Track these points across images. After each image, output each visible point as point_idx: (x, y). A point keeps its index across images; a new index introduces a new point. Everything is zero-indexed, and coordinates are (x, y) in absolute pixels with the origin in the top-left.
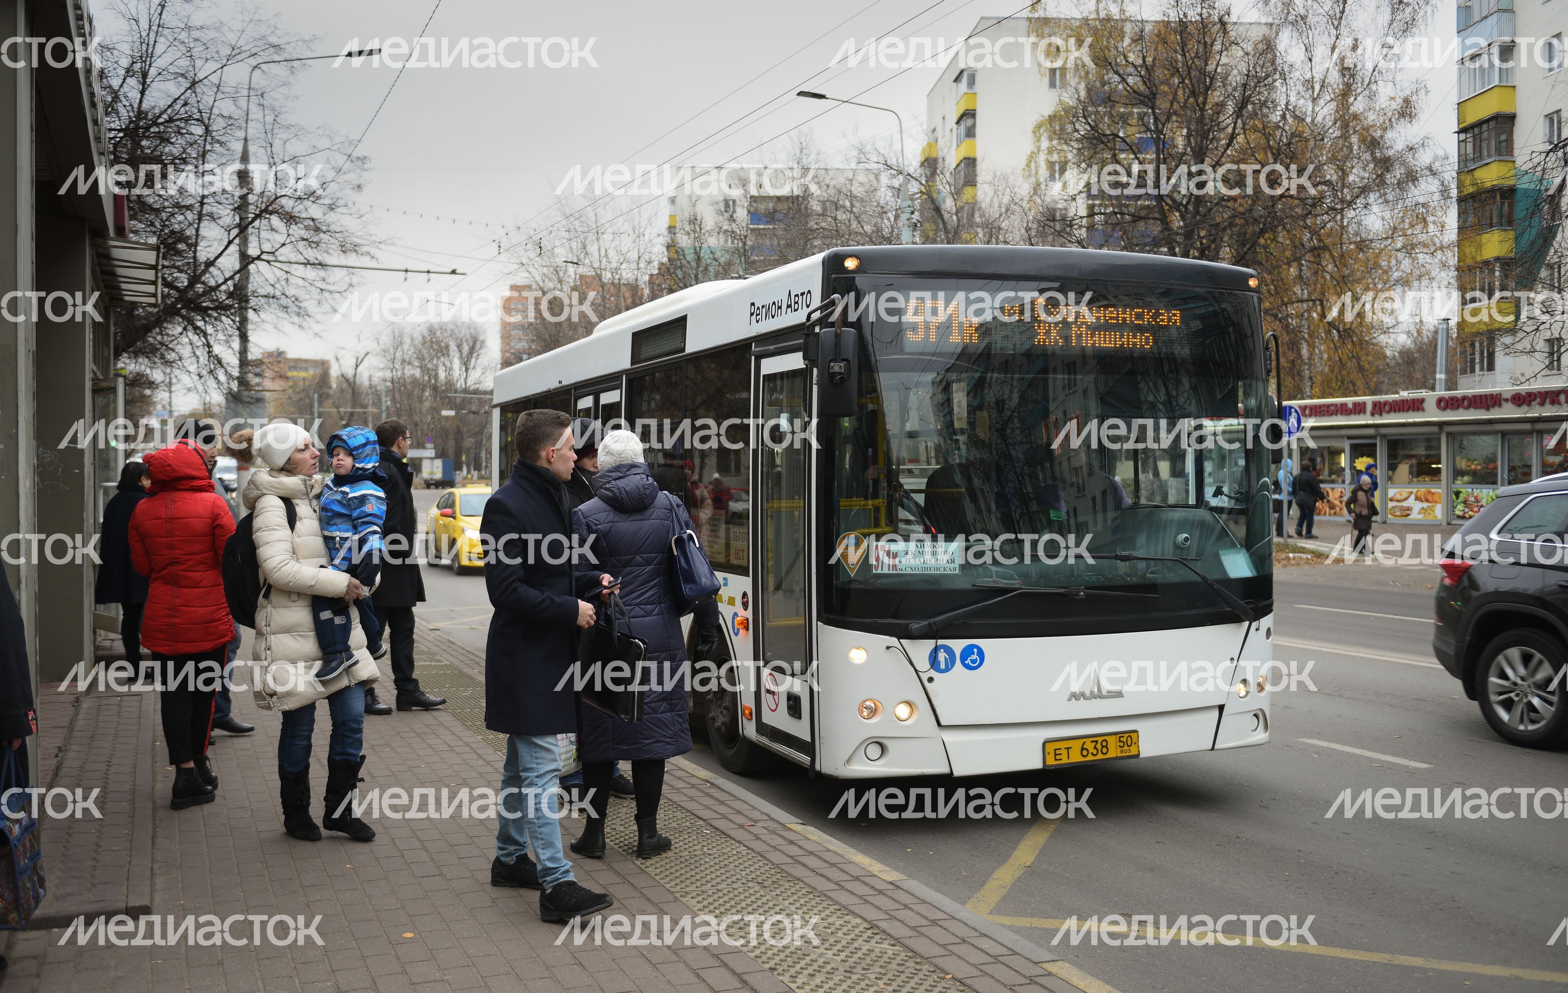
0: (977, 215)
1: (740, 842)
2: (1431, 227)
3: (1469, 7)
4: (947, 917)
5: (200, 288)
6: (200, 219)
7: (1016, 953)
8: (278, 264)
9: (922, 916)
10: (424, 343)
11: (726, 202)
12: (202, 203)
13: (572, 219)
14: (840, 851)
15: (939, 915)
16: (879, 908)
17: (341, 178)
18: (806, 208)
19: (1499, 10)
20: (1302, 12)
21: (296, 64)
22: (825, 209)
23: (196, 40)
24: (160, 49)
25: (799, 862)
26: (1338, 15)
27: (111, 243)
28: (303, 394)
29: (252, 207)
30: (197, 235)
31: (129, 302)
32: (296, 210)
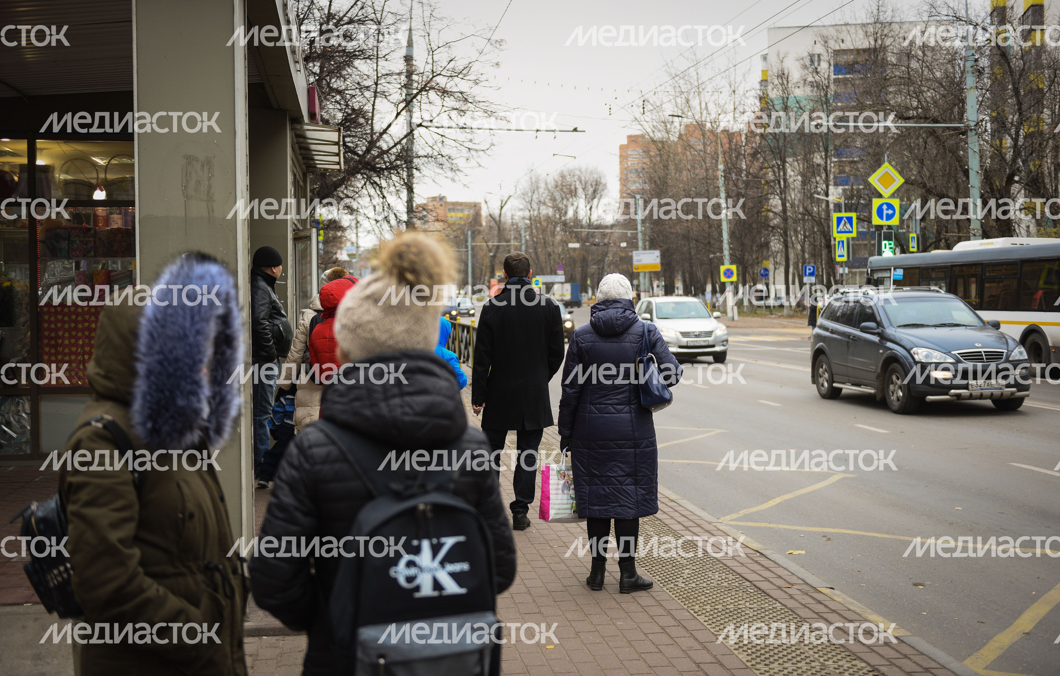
0: (1043, 57)
1: (776, 600)
4: (938, 666)
5: (375, 152)
6: (375, 97)
8: (435, 130)
9: (918, 664)
10: (556, 187)
11: (812, 56)
12: (376, 84)
13: (677, 79)
14: (858, 611)
15: (933, 665)
16: (882, 656)
17: (483, 58)
18: (883, 59)
22: (899, 60)
25: (823, 618)
27: (306, 127)
28: (459, 232)
29: (415, 85)
30: (373, 109)
31: (320, 168)
32: (448, 86)
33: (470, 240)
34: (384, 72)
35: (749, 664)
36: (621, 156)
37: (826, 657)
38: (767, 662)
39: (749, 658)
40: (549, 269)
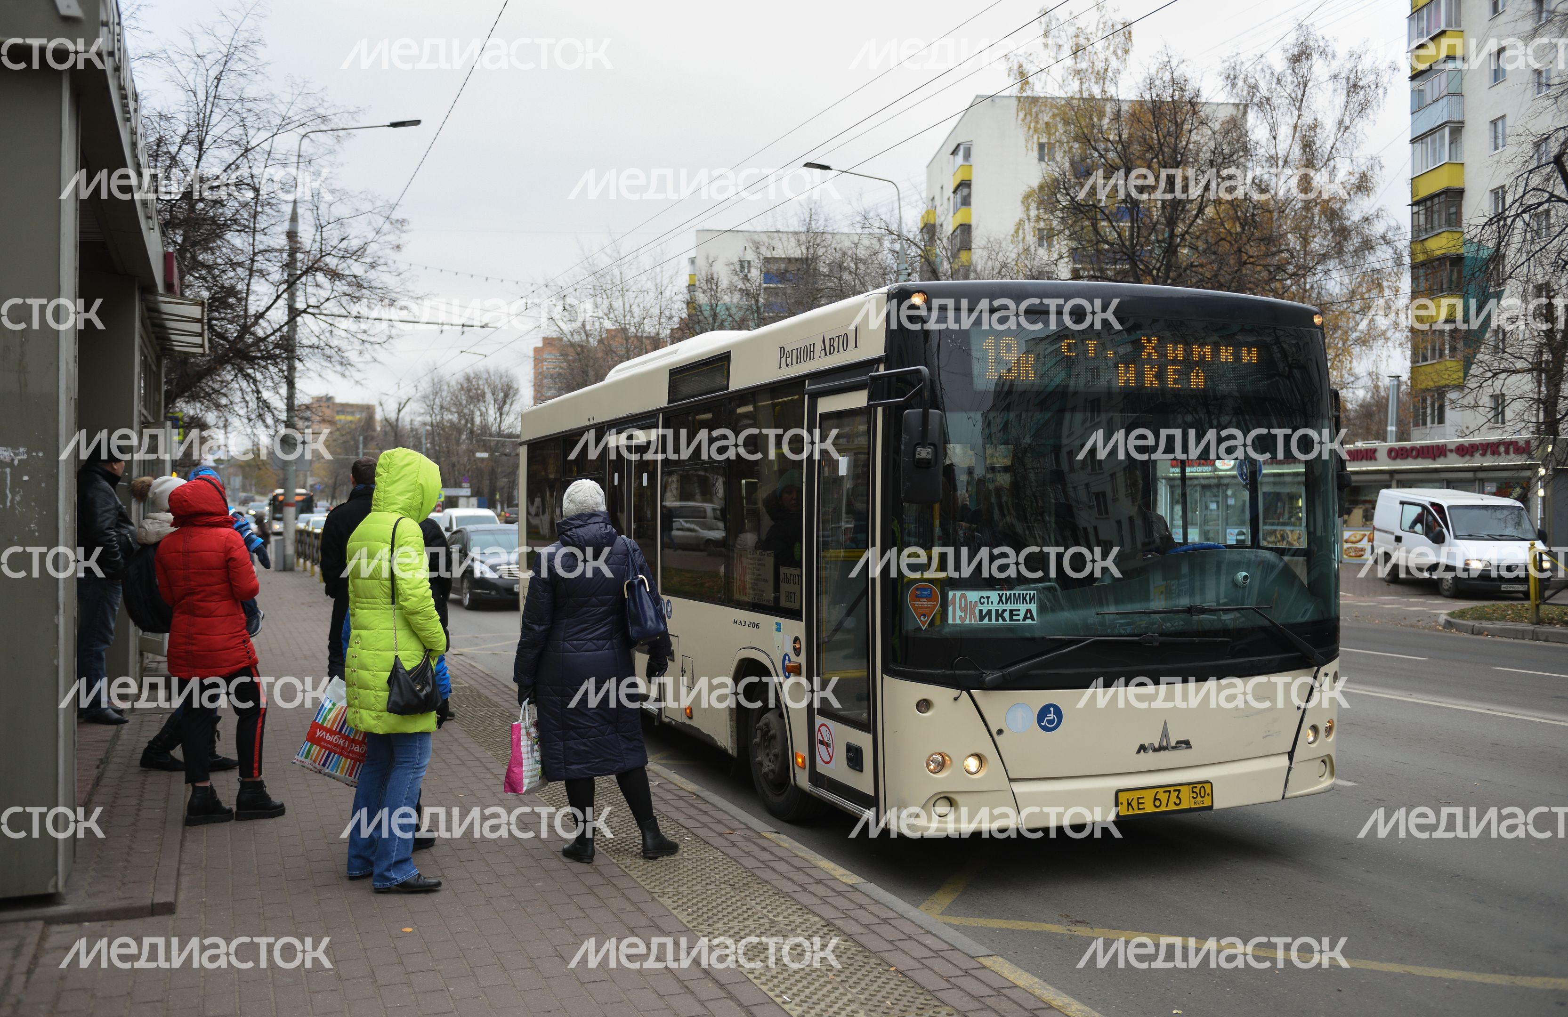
1: (717, 848)
2: (1387, 292)
3: (1422, 91)
4: (896, 916)
5: (249, 339)
6: (251, 275)
7: (956, 949)
8: (323, 317)
9: (875, 915)
10: (462, 388)
11: (742, 262)
12: (253, 261)
13: (597, 276)
14: (807, 857)
15: (891, 914)
16: (836, 908)
17: (382, 239)
18: (815, 269)
19: (1449, 94)
20: (1267, 94)
21: (341, 133)
22: (831, 270)
23: (250, 110)
24: (215, 118)
25: (769, 867)
26: (1299, 97)
27: (161, 299)
28: (349, 437)
29: (299, 265)
30: (248, 290)
31: (180, 352)
32: (340, 267)
33: (361, 446)
34: (262, 247)
35: (690, 925)
36: (535, 359)
37: (775, 913)
38: (710, 922)
39: (690, 918)
40: (452, 481)
